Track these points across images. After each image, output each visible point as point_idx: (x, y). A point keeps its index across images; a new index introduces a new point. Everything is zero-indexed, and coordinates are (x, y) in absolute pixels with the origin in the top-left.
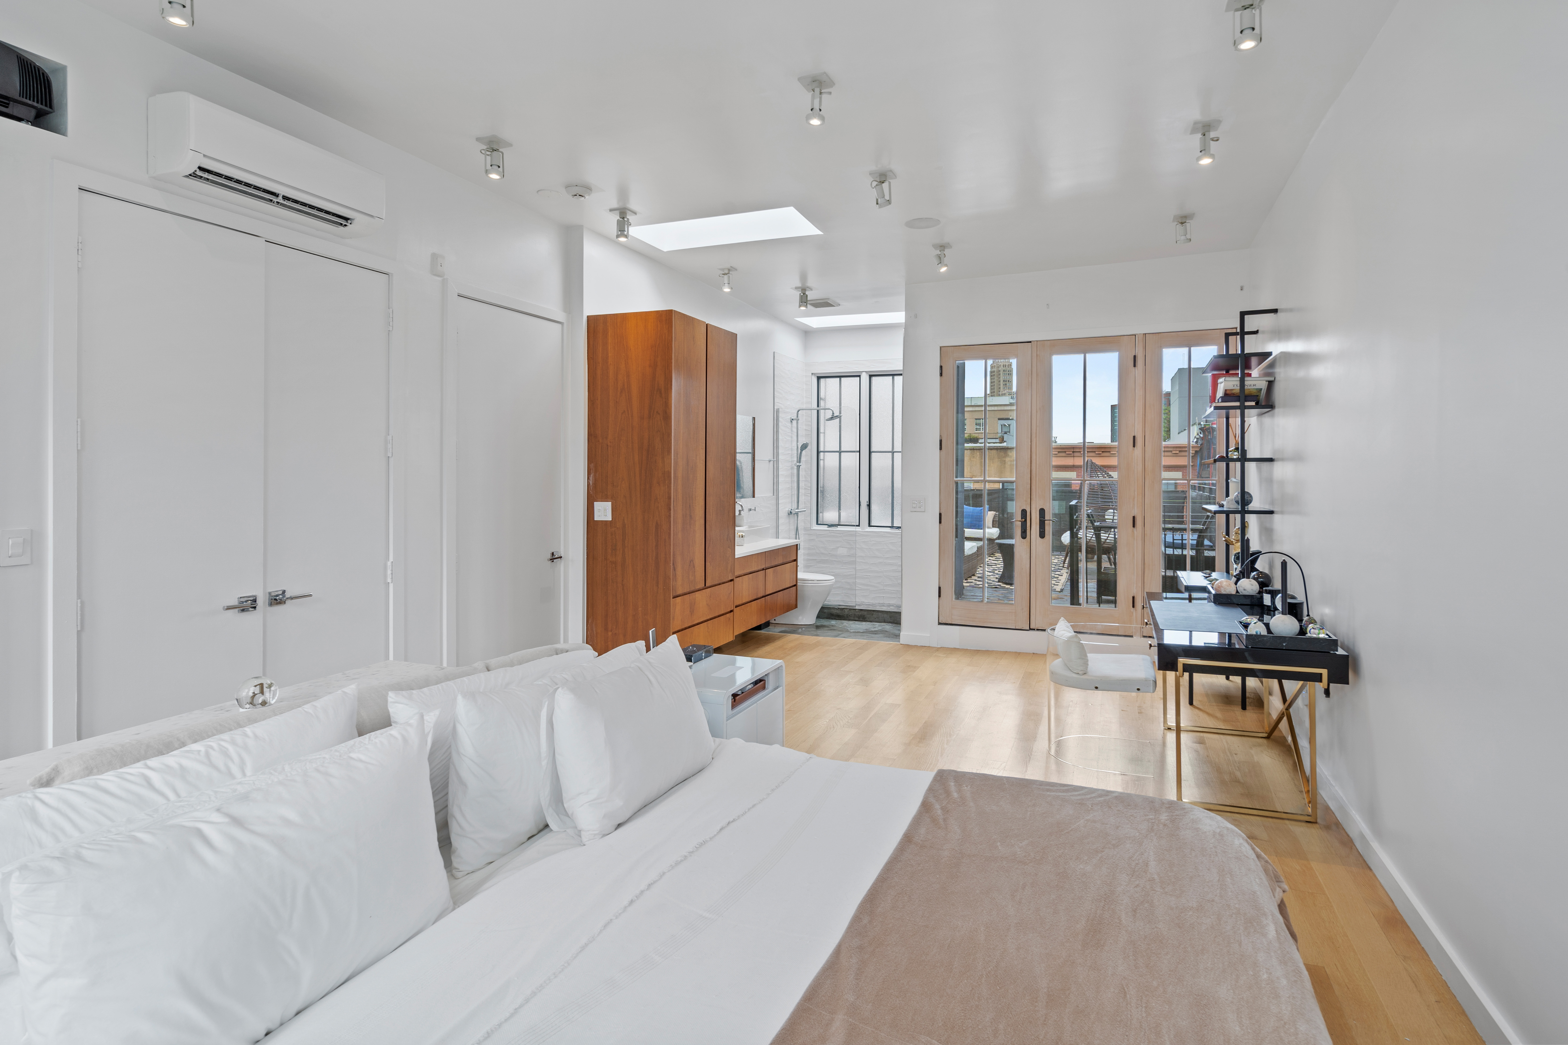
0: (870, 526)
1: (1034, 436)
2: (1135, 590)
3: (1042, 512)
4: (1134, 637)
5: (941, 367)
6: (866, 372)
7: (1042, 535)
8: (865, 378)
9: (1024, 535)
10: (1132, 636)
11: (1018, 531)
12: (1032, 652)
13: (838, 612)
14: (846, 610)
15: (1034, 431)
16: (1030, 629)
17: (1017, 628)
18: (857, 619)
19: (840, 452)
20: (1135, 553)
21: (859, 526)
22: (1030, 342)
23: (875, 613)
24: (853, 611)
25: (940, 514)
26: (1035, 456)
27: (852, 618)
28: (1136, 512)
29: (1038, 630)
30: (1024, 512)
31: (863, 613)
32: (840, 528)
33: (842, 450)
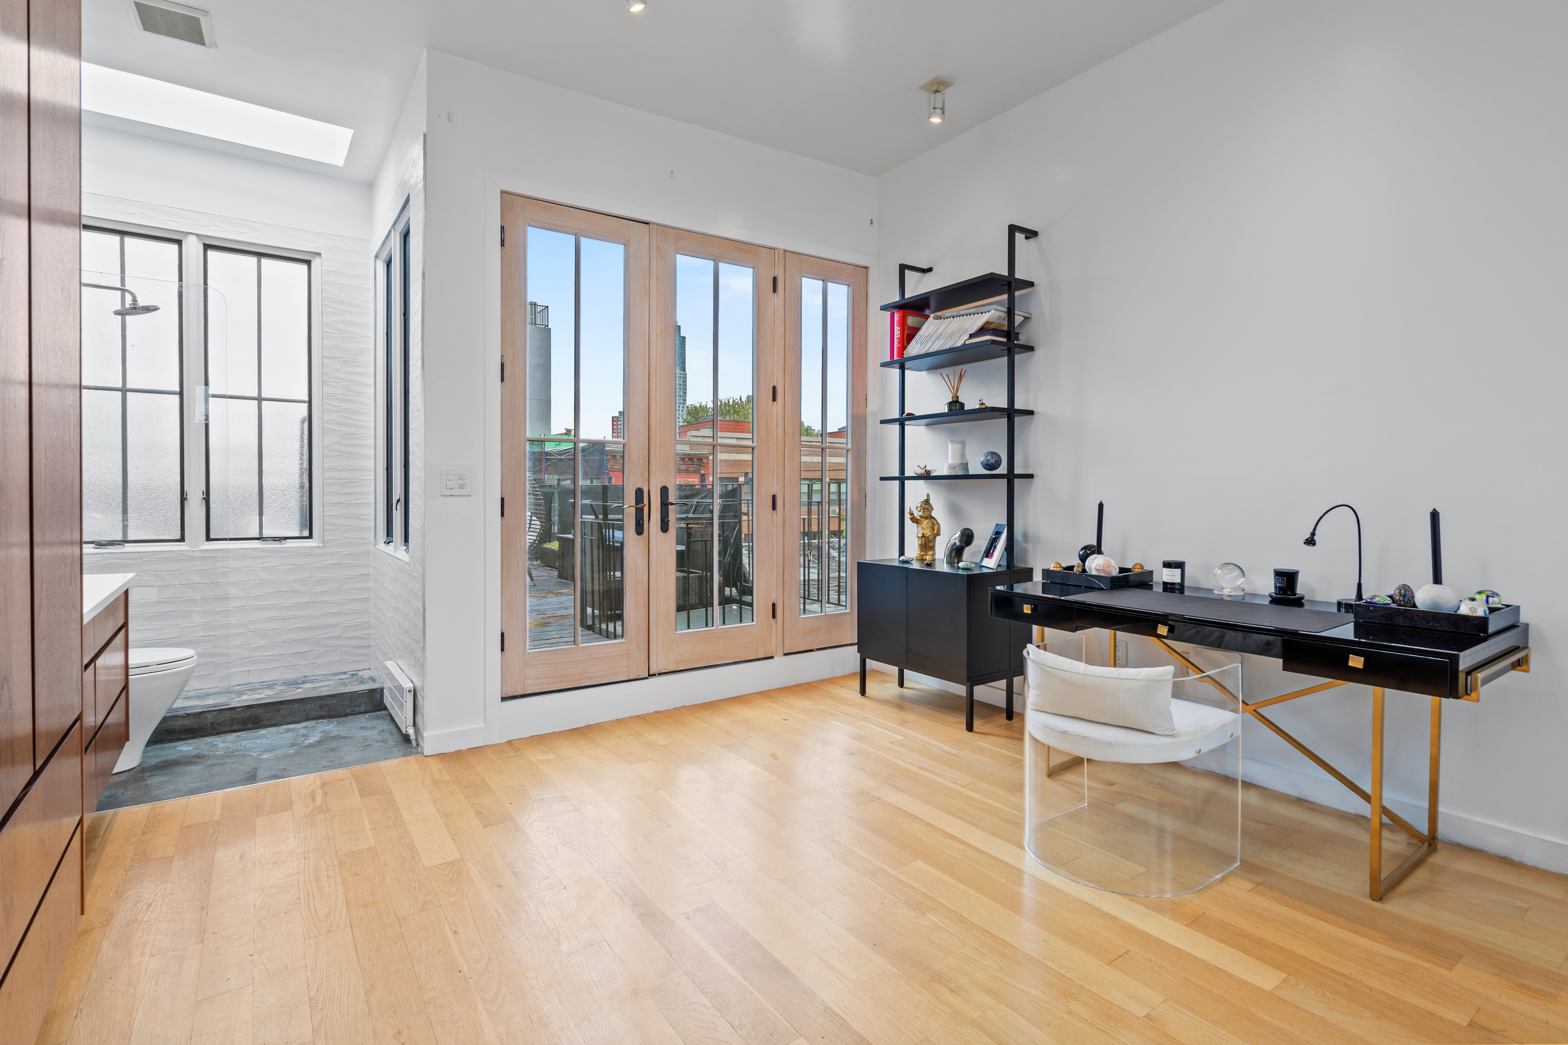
0: (208, 538)
1: (653, 372)
2: (775, 594)
3: (664, 491)
4: (775, 658)
5: (502, 228)
6: (197, 235)
7: (665, 528)
8: (193, 247)
9: (639, 530)
10: (772, 657)
11: (630, 524)
12: (653, 711)
13: (187, 722)
14: (209, 716)
15: (653, 365)
16: (650, 675)
17: (631, 678)
18: (240, 727)
19: (124, 390)
20: (775, 546)
21: (182, 539)
22: (648, 224)
23: (283, 707)
24: (227, 714)
25: (502, 500)
26: (655, 405)
27: (227, 728)
28: (775, 489)
29: (660, 674)
30: (639, 492)
31: (254, 712)
32: (129, 548)
33: (129, 386)
